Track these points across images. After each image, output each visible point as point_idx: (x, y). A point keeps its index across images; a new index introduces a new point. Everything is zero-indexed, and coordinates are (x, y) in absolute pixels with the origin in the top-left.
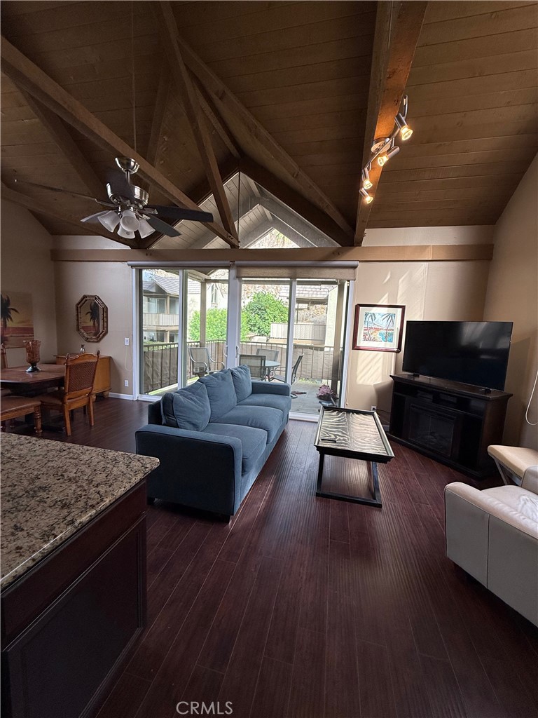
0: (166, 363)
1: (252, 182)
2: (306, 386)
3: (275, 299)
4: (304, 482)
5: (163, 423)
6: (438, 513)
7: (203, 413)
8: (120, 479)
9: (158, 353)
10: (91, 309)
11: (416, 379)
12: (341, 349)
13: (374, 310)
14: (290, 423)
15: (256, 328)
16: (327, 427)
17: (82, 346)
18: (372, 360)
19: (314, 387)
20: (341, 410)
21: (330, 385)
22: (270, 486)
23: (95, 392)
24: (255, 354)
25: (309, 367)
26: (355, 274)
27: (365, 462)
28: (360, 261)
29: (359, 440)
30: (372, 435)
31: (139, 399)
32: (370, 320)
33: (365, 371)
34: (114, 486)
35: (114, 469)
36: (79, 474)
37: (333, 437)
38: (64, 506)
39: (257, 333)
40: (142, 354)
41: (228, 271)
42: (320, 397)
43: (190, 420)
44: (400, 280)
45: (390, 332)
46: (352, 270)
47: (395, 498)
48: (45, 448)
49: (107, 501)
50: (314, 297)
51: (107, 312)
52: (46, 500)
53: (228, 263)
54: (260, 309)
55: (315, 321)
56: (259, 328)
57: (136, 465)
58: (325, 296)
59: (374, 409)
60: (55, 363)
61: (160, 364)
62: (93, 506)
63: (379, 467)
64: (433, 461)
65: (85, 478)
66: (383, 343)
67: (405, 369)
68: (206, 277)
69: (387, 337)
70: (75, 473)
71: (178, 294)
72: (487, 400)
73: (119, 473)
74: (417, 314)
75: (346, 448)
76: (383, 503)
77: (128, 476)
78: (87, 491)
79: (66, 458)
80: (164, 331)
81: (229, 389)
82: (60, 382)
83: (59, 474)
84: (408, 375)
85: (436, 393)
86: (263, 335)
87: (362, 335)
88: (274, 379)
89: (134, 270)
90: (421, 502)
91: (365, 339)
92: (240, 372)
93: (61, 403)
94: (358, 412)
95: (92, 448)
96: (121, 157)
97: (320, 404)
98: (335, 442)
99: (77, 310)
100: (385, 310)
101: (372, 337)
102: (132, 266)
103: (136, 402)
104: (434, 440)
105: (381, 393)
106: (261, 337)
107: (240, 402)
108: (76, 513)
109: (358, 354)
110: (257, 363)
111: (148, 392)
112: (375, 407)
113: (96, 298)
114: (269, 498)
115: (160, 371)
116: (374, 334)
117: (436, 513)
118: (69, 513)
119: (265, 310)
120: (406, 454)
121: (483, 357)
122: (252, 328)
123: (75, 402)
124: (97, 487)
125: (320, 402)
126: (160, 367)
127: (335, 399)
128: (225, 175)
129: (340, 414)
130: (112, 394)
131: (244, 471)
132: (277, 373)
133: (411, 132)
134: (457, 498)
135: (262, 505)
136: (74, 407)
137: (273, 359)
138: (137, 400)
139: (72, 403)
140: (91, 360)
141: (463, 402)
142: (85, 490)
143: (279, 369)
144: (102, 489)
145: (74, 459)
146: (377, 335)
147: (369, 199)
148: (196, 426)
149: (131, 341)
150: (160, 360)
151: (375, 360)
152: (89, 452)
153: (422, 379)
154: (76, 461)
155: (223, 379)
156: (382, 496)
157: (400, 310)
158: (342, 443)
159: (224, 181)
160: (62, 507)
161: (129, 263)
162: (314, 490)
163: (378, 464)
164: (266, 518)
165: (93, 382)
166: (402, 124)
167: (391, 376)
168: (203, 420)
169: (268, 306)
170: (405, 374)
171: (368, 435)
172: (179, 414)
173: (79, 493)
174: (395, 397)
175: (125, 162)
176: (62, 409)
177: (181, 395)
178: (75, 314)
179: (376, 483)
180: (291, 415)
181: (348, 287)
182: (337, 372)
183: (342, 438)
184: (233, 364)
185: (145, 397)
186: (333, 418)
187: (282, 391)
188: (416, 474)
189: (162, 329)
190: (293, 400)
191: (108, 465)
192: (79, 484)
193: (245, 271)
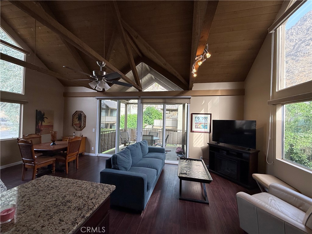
0: (110, 139)
1: (147, 66)
2: (171, 148)
3: (156, 109)
4: (173, 193)
5: (112, 168)
6: (234, 206)
7: (129, 162)
8: (100, 196)
9: (107, 135)
10: (78, 116)
11: (219, 145)
12: (186, 131)
13: (199, 115)
14: (165, 165)
15: (147, 122)
16: (182, 167)
17: (74, 132)
18: (199, 137)
19: (174, 148)
20: (188, 159)
21: (181, 147)
22: (159, 196)
23: (79, 153)
24: (148, 135)
25: (172, 139)
26: (190, 101)
27: (200, 183)
28: (192, 96)
29: (197, 173)
30: (202, 171)
31: (98, 156)
32: (197, 120)
33: (197, 141)
34: (99, 199)
35: (97, 191)
36: (83, 194)
37: (185, 172)
38: (79, 209)
39: (148, 124)
40: (100, 136)
41: (137, 100)
42: (177, 153)
43: (124, 166)
44: (209, 103)
45: (206, 124)
46: (188, 100)
47: (215, 200)
48: (66, 182)
49: (97, 206)
50: (172, 108)
51: (86, 118)
52: (71, 207)
53: (138, 97)
54: (149, 114)
55: (172, 118)
56: (148, 122)
57: (106, 189)
58: (177, 108)
59: (201, 158)
60: (61, 140)
61: (107, 139)
62: (91, 209)
63: (206, 185)
64: (229, 181)
65: (86, 196)
66: (203, 129)
67: (213, 140)
68: (127, 102)
69: (205, 127)
70: (81, 194)
71: (116, 108)
72: (250, 153)
73: (100, 193)
74: (217, 117)
75: (192, 177)
76: (209, 202)
77: (104, 194)
78: (88, 202)
79: (76, 187)
80: (108, 124)
81: (139, 151)
82: (65, 149)
83: (74, 194)
84: (215, 143)
85: (228, 151)
86: (150, 125)
87: (195, 126)
88: (157, 145)
89: (98, 100)
90: (226, 201)
91: (196, 128)
92: (143, 143)
93: (64, 159)
94: (195, 160)
95: (86, 182)
96: (99, 61)
97: (178, 156)
98: (186, 174)
99: (73, 117)
100: (203, 116)
101: (199, 127)
102: (97, 99)
103: (97, 157)
104: (229, 172)
105: (204, 150)
106: (150, 126)
107: (144, 157)
108: (84, 212)
109: (193, 133)
110: (150, 138)
111: (102, 152)
112: (202, 157)
113: (82, 112)
114: (159, 201)
115: (107, 143)
116: (199, 125)
117: (233, 206)
118: (82, 213)
119: (151, 114)
120: (217, 178)
121: (246, 133)
122: (146, 122)
123: (71, 158)
124: (91, 200)
125: (177, 155)
126: (107, 141)
127: (184, 153)
128: (137, 64)
129: (187, 161)
130: (86, 154)
131: (148, 189)
132: (158, 142)
133: (210, 55)
134: (242, 199)
135: (156, 205)
136: (70, 161)
137: (156, 136)
138: (97, 156)
139: (69, 159)
140: (79, 139)
141: (239, 155)
142: (86, 202)
143: (158, 141)
144: (94, 201)
145: (79, 187)
146: (201, 126)
147: (195, 75)
148: (126, 169)
149: (95, 130)
150: (107, 138)
151: (201, 137)
152: (85, 184)
153: (221, 144)
154: (80, 188)
155: (137, 147)
156: (209, 199)
157: (209, 115)
158: (189, 174)
159: (136, 66)
160: (78, 210)
161: (96, 97)
162: (178, 197)
163: (205, 184)
164: (158, 211)
165: (79, 149)
166: (207, 53)
167: (208, 143)
168: (129, 166)
169: (152, 112)
170: (214, 143)
171: (200, 170)
172: (119, 163)
173: (84, 203)
174: (210, 153)
175: (100, 63)
176: (65, 161)
177: (120, 155)
178: (72, 118)
179: (205, 192)
180: (166, 161)
181: (188, 106)
182: (184, 141)
183: (189, 172)
184: (140, 140)
185: (101, 155)
186: (184, 163)
187: (162, 151)
188: (222, 188)
189: (107, 123)
190: (166, 154)
191: (94, 190)
192: (84, 199)
193: (145, 101)
